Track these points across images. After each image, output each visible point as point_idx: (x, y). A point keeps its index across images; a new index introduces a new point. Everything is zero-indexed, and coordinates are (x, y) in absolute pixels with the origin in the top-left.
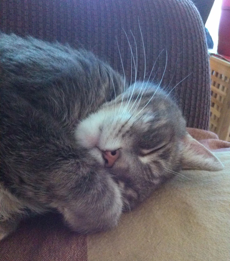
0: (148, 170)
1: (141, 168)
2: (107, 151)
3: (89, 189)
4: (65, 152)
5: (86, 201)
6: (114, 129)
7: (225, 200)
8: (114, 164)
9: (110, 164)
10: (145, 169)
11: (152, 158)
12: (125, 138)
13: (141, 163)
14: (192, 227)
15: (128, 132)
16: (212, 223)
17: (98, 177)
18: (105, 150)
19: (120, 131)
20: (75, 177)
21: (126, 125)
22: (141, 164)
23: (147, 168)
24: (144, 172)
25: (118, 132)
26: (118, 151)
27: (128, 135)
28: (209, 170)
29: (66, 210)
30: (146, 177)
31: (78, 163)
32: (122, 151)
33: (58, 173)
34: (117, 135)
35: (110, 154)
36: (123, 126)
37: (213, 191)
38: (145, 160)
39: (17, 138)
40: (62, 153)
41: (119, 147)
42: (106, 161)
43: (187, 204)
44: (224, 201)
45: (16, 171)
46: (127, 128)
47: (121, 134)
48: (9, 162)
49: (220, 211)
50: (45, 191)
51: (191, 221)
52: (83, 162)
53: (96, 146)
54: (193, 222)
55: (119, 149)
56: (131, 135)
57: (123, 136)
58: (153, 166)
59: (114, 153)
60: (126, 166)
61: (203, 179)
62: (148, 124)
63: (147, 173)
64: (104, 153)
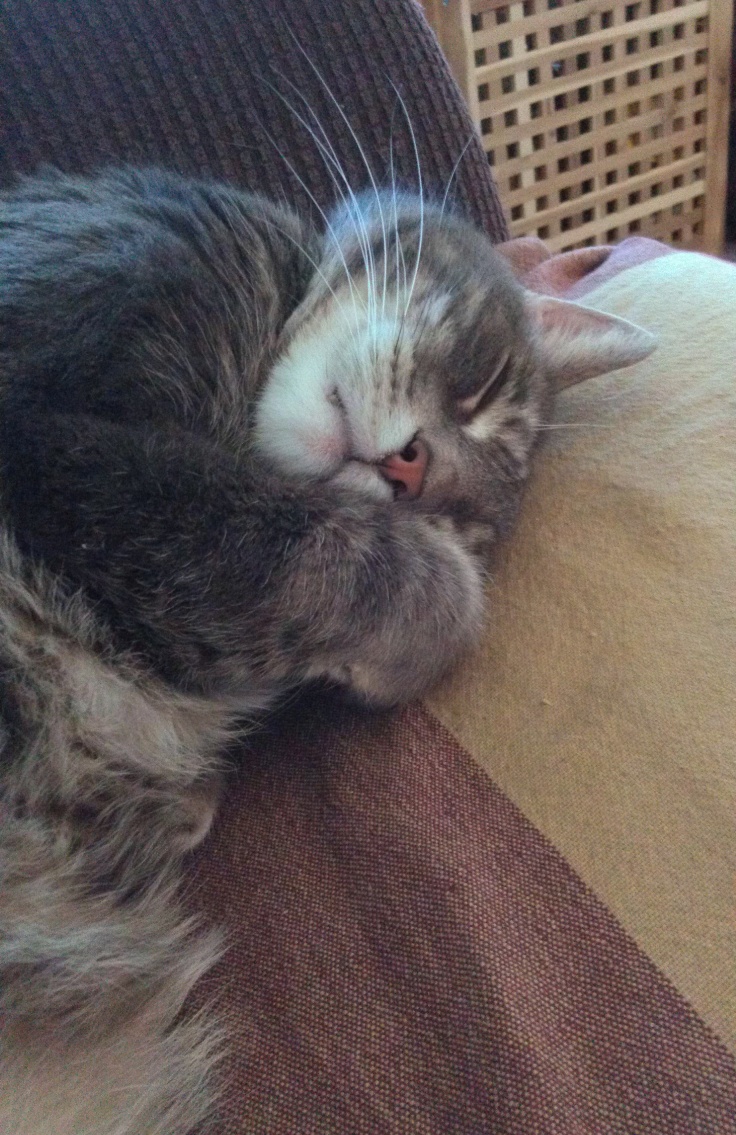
0: (501, 455)
1: (482, 457)
2: (389, 457)
3: (397, 587)
4: (289, 520)
5: (401, 620)
6: (378, 386)
7: (703, 430)
8: (423, 482)
9: (412, 488)
10: (493, 455)
11: (497, 417)
12: (414, 395)
13: (475, 444)
14: (672, 544)
15: (413, 375)
16: (713, 509)
17: (404, 542)
18: (382, 457)
19: (394, 384)
20: (347, 574)
21: (401, 359)
22: (477, 447)
23: (495, 449)
24: (493, 463)
25: (391, 390)
26: (416, 443)
27: (418, 384)
28: (625, 364)
29: (356, 668)
30: (502, 476)
31: (335, 532)
32: (427, 436)
33: (298, 583)
34: (393, 400)
35: (399, 461)
36: (395, 366)
37: (656, 417)
38: (481, 429)
39: (146, 543)
40: (284, 524)
41: (413, 430)
42: (398, 485)
43: (615, 487)
44: (701, 434)
45: (187, 633)
46: (407, 364)
47: (402, 393)
48: (157, 620)
49: (709, 466)
50: (279, 648)
51: (662, 530)
52: (347, 521)
53: (350, 456)
54: (668, 529)
55: (415, 437)
56: (425, 380)
57: (410, 392)
58: (510, 438)
59: (408, 453)
60: (450, 471)
61: (610, 396)
62: (447, 323)
63: (500, 465)
64: (382, 465)
